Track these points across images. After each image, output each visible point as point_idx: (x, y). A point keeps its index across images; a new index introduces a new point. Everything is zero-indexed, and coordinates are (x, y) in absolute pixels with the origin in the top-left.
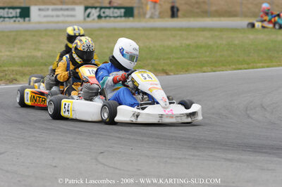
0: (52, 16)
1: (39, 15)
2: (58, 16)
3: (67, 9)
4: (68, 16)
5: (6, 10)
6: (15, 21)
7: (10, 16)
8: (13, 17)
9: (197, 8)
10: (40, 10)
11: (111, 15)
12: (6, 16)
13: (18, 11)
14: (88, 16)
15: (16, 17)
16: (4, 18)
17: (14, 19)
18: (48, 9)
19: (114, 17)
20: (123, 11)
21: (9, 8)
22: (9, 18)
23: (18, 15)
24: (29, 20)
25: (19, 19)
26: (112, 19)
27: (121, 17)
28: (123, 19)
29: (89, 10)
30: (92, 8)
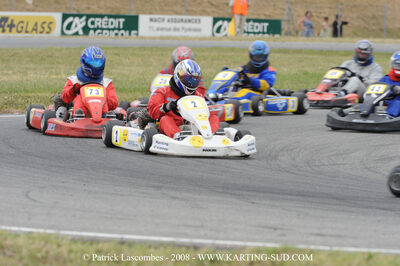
0: (169, 29)
1: (151, 28)
2: (175, 29)
3: (190, 21)
4: (190, 30)
5: (106, 19)
6: (117, 34)
7: (111, 27)
8: (114, 29)
9: (374, 24)
10: (151, 20)
11: (250, 30)
12: (104, 27)
13: (122, 20)
14: (218, 31)
15: (119, 29)
16: (102, 29)
17: (116, 31)
18: (163, 20)
19: (254, 33)
20: (266, 25)
21: (110, 16)
22: (109, 29)
23: (121, 26)
24: (137, 34)
25: (122, 31)
26: (252, 35)
27: (263, 33)
28: (267, 35)
29: (220, 23)
30: (223, 19)
